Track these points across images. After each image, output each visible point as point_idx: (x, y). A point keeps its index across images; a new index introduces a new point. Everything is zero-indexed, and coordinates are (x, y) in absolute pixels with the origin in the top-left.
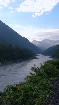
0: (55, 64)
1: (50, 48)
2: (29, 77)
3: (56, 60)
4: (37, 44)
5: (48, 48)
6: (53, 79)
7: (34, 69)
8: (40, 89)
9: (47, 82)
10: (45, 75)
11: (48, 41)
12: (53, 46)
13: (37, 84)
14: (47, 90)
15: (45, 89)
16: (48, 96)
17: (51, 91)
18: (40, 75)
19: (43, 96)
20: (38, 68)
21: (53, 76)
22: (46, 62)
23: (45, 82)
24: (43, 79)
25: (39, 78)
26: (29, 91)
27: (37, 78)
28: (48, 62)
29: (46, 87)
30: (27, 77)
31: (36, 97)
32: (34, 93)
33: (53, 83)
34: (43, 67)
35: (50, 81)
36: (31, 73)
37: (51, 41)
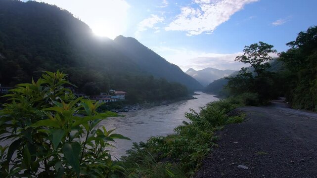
0: (222, 106)
1: (215, 81)
2: (181, 127)
3: (224, 100)
4: (194, 75)
5: (212, 81)
6: (217, 128)
7: (190, 116)
8: (198, 143)
9: (209, 133)
10: (208, 123)
11: (212, 71)
12: (220, 78)
13: (195, 136)
14: (208, 143)
15: (206, 143)
16: (208, 150)
17: (213, 144)
18: (199, 124)
19: (202, 150)
20: (195, 115)
21: (219, 125)
22: (209, 105)
23: (206, 133)
24: (203, 130)
25: (197, 128)
26: (182, 146)
27: (194, 129)
28: (212, 104)
29: (207, 140)
30: (179, 127)
31: (191, 151)
32: (189, 147)
33: (218, 134)
34: (204, 112)
35: (214, 131)
36: (184, 122)
37: (216, 70)
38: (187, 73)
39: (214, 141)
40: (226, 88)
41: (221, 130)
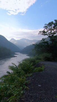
0: (32, 61)
1: (27, 46)
2: (5, 76)
3: (32, 58)
4: (15, 43)
5: (25, 47)
6: (28, 75)
7: (12, 68)
8: (15, 87)
9: (23, 79)
11: (25, 40)
12: (30, 45)
13: (14, 82)
14: (22, 86)
15: (21, 86)
16: (22, 92)
17: (26, 87)
18: (17, 72)
19: (18, 93)
20: (15, 67)
21: (29, 73)
22: (24, 60)
23: (21, 79)
24: (20, 77)
25: (16, 76)
27: (14, 76)
28: (26, 60)
29: (21, 84)
30: (4, 76)
31: (10, 95)
32: (9, 92)
33: (28, 79)
34: (20, 65)
35: (26, 77)
36: (8, 72)
37: (28, 40)
38: (11, 41)
39: (26, 85)
40: (33, 51)
41: (31, 76)
